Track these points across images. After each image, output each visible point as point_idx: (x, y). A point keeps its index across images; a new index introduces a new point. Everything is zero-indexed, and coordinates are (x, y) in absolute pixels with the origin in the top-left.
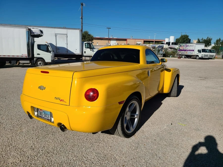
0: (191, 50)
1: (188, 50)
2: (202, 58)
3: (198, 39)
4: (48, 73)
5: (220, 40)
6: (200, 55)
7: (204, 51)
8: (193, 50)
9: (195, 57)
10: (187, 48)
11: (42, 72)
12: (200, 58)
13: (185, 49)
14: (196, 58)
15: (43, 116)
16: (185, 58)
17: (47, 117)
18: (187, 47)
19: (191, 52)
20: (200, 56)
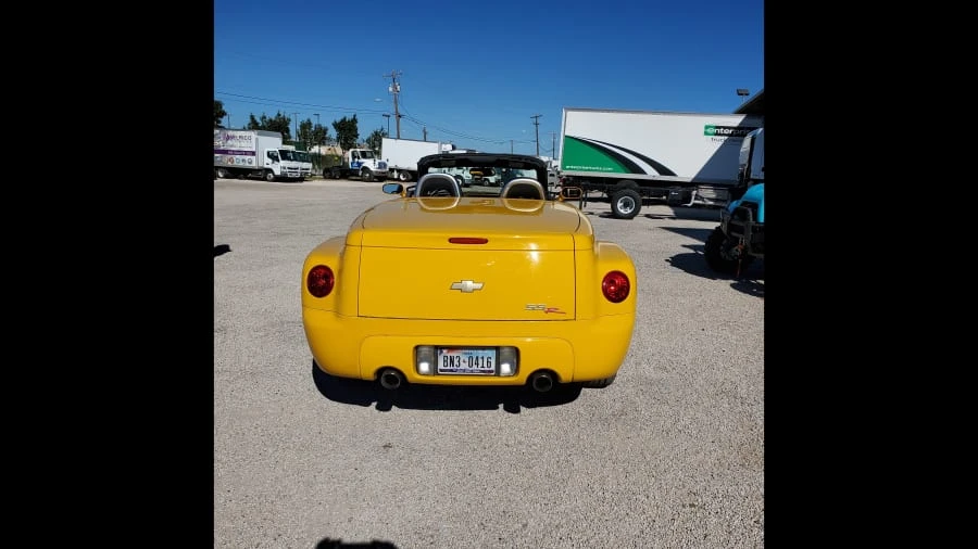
0: (246, 153)
1: (234, 153)
2: (282, 179)
3: (252, 117)
4: (484, 241)
5: (309, 123)
6: (278, 168)
7: (284, 155)
8: (253, 153)
9: (261, 174)
10: (232, 146)
11: (452, 240)
12: (278, 179)
13: (222, 148)
14: (265, 179)
15: (464, 366)
16: (226, 177)
17: (480, 365)
18: (229, 142)
19: (247, 157)
20: (277, 172)
